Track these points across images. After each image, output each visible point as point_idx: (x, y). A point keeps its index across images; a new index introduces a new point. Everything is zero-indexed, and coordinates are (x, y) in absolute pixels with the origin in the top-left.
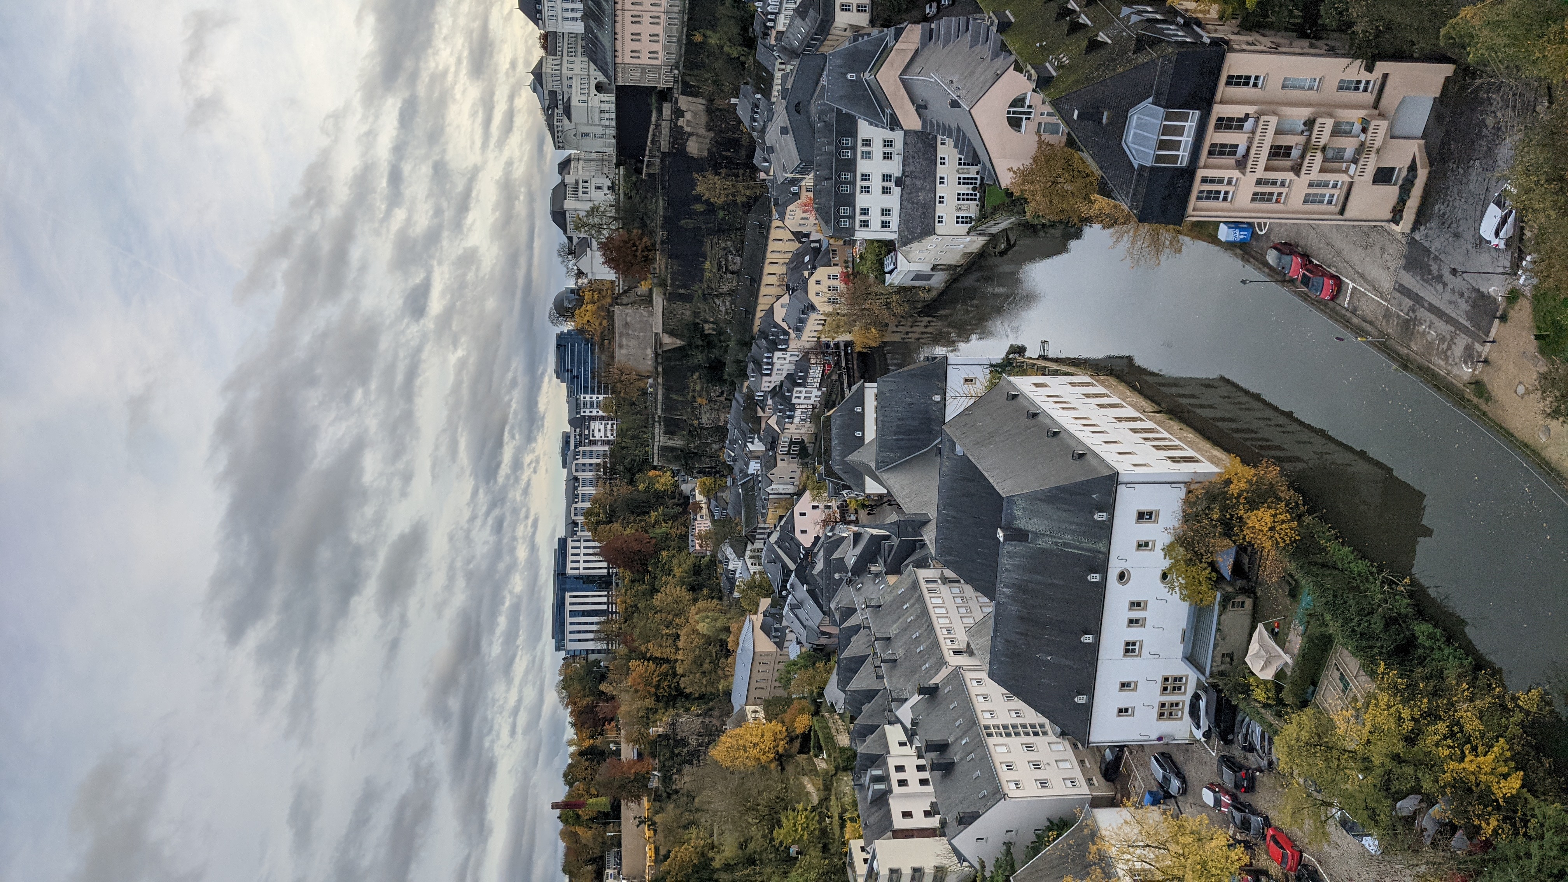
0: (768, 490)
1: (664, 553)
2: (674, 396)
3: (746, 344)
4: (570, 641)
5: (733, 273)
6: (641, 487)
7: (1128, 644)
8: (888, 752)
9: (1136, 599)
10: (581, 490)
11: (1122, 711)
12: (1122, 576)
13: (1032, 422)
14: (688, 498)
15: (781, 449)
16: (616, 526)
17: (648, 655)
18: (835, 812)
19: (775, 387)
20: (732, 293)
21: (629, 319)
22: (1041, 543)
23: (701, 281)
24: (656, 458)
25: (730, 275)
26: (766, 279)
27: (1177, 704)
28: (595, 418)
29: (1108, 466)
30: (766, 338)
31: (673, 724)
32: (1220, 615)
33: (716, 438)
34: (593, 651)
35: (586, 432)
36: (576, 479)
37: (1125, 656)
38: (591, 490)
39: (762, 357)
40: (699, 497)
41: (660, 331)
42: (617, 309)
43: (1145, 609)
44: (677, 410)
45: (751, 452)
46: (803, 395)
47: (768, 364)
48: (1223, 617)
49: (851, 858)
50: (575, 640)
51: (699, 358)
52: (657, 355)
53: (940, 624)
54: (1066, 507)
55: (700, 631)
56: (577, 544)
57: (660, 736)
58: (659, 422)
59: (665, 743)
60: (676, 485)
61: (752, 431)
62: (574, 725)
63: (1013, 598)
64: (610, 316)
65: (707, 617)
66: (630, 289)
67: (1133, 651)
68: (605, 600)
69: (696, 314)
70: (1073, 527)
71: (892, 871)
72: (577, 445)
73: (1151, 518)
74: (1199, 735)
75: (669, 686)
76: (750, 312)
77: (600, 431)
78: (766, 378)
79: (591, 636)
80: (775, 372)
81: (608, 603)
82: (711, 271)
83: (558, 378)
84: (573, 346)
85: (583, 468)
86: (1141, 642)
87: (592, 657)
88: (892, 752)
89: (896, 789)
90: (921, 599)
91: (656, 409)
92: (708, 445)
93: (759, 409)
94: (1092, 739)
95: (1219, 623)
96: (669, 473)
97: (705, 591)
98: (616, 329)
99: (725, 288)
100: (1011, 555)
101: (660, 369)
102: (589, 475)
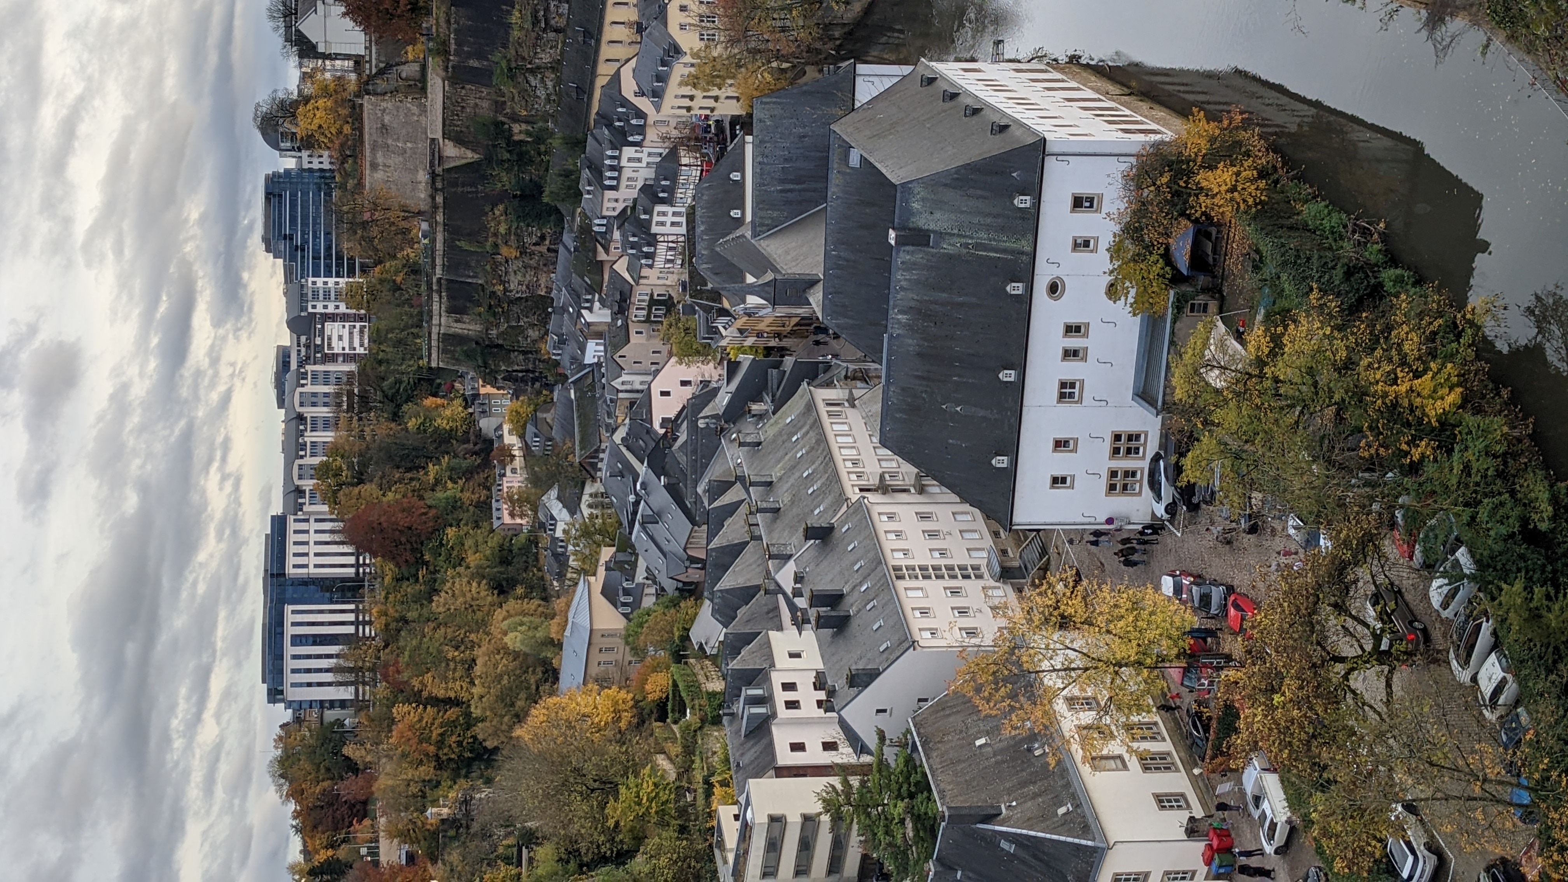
0: (616, 383)
1: (451, 532)
2: (462, 244)
3: (577, 144)
4: (294, 685)
5: (557, 31)
6: (412, 424)
7: (1063, 385)
8: (773, 665)
9: (1073, 320)
10: (310, 437)
11: (1058, 481)
12: (1054, 289)
13: (949, 104)
14: (491, 442)
15: (636, 313)
16: (370, 489)
17: (425, 694)
18: (698, 776)
19: (624, 210)
20: (555, 66)
21: (387, 119)
22: (948, 247)
23: (505, 46)
24: (434, 355)
25: (552, 35)
26: (610, 32)
27: (1134, 474)
28: (333, 317)
29: (1034, 133)
30: (610, 125)
31: (466, 802)
32: (1174, 321)
33: (534, 319)
34: (332, 704)
35: (318, 341)
36: (301, 418)
37: (1059, 401)
38: (327, 436)
39: (602, 156)
40: (511, 440)
41: (439, 135)
42: (367, 102)
43: (1086, 335)
44: (468, 266)
45: (588, 324)
46: (669, 219)
47: (612, 168)
48: (1178, 325)
49: (720, 834)
50: (301, 685)
51: (505, 180)
52: (433, 176)
53: (842, 456)
54: (979, 192)
55: (510, 645)
56: (303, 526)
57: (443, 821)
58: (439, 292)
59: (451, 833)
60: (470, 420)
61: (591, 290)
62: (298, 830)
63: (909, 327)
64: (356, 116)
65: (522, 624)
66: (389, 66)
67: (1071, 395)
68: (351, 617)
69: (499, 106)
70: (989, 220)
71: (773, 819)
72: (301, 365)
73: (1091, 206)
74: (1160, 510)
75: (460, 744)
76: (585, 90)
77: (340, 338)
78: (609, 194)
79: (328, 677)
80: (624, 182)
81: (356, 623)
82: (521, 28)
83: (268, 250)
84: (293, 196)
85: (313, 400)
86: (1082, 382)
87: (330, 715)
88: (778, 665)
89: (783, 712)
90: (817, 424)
91: (434, 267)
92: (520, 330)
93: (600, 248)
94: (1017, 519)
95: (1173, 333)
96: (458, 402)
97: (520, 590)
98: (366, 137)
99: (545, 57)
100: (908, 267)
101: (439, 199)
102: (323, 412)
